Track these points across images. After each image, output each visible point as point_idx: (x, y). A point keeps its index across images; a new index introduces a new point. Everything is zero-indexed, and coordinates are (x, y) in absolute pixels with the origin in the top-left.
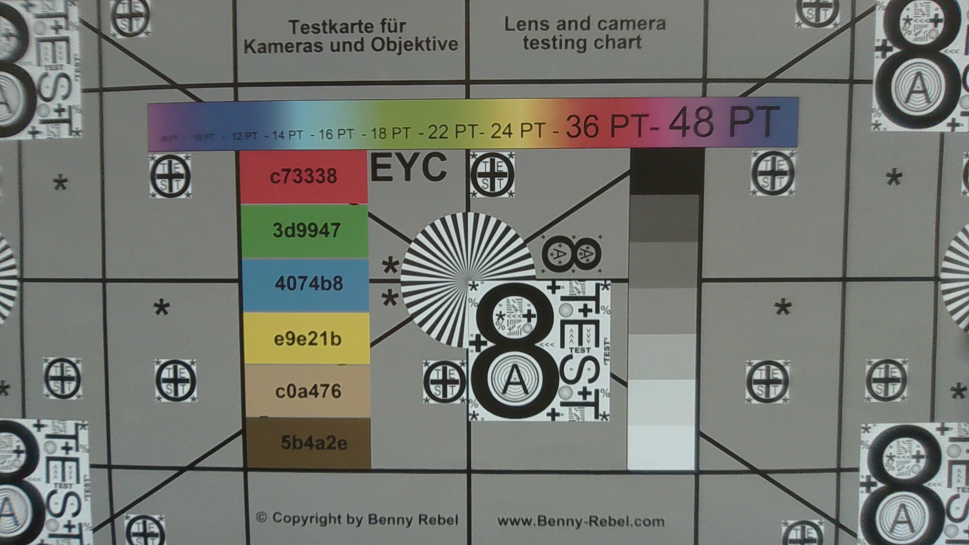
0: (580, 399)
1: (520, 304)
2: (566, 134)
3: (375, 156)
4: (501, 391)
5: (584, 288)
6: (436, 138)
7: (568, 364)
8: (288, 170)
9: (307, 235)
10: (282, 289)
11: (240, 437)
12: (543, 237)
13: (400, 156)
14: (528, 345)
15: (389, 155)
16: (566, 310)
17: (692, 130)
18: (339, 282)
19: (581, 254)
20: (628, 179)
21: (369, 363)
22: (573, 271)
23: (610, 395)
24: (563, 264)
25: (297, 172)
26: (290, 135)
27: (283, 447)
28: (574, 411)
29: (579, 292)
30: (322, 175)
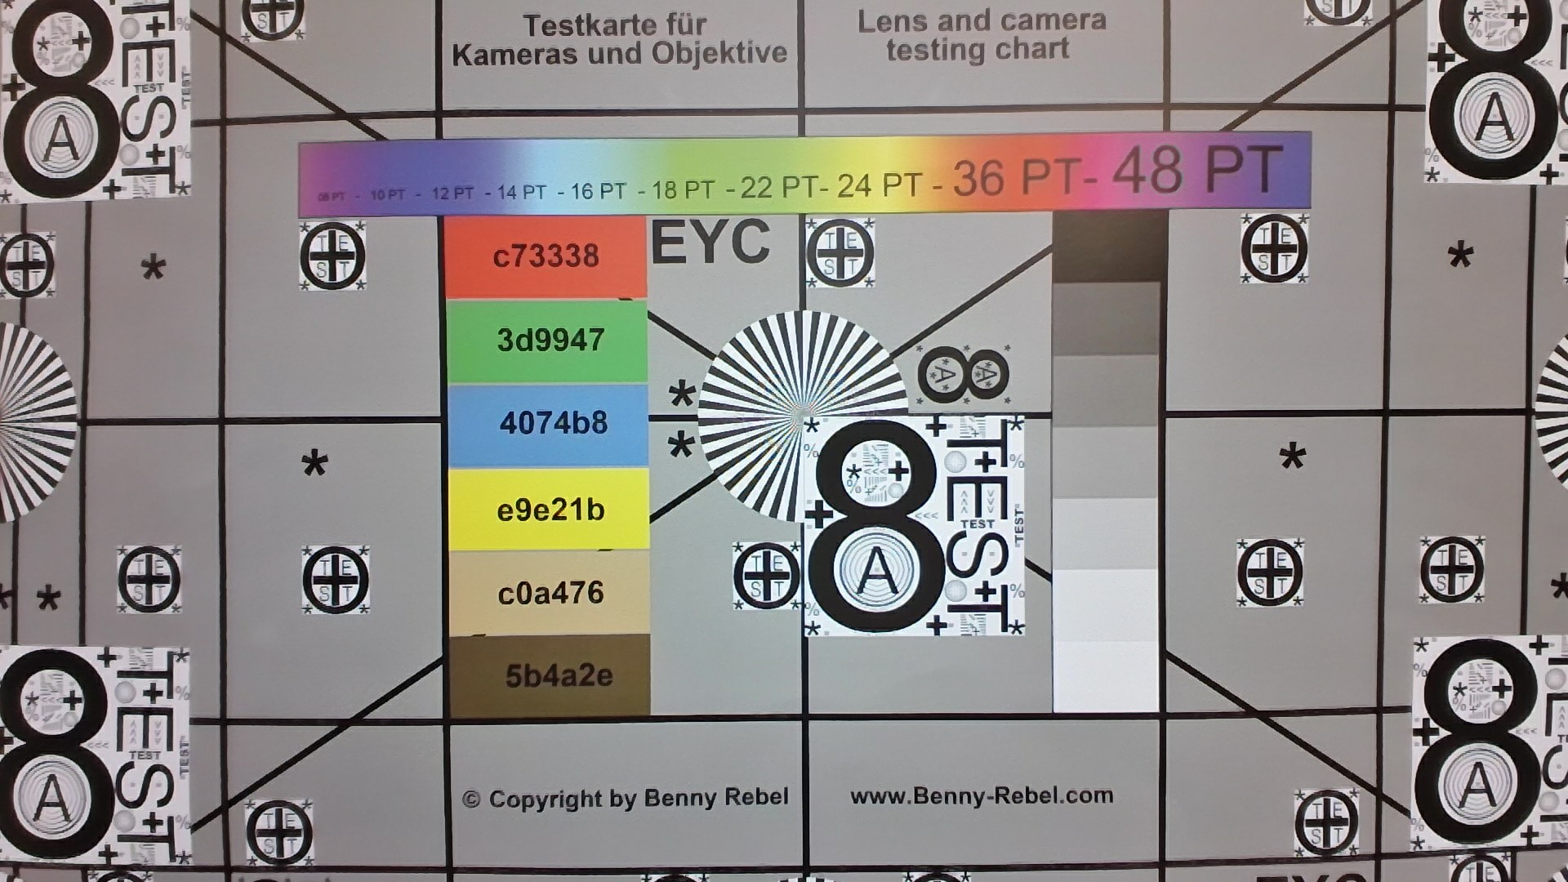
0: (978, 600)
1: (885, 453)
2: (953, 189)
3: (658, 225)
4: (856, 590)
5: (982, 428)
6: (754, 196)
7: (960, 546)
8: (523, 247)
9: (551, 347)
10: (512, 432)
11: (441, 668)
12: (920, 348)
13: (697, 224)
14: (897, 517)
15: (681, 223)
16: (955, 462)
17: (1148, 183)
18: (602, 421)
19: (978, 374)
20: (1049, 258)
21: (648, 546)
22: (967, 401)
23: (1024, 594)
24: (949, 390)
25: (537, 250)
26: (526, 193)
27: (510, 684)
28: (969, 620)
29: (976, 434)
30: (575, 254)
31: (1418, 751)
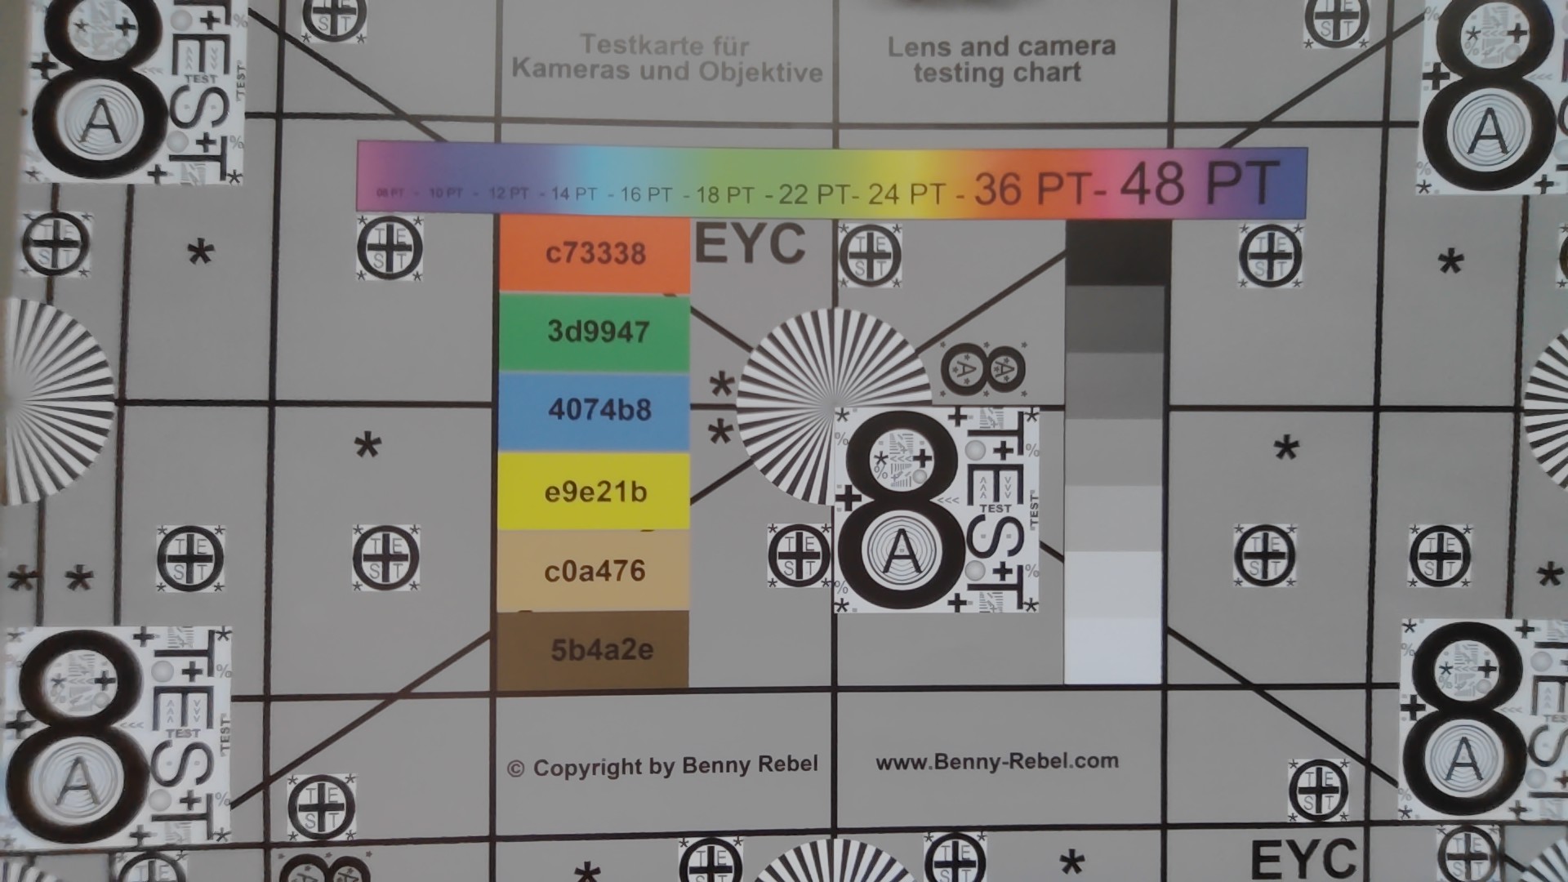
0: (996, 579)
1: (910, 441)
2: (975, 199)
3: (702, 227)
4: (882, 569)
5: (1001, 419)
6: (790, 203)
7: (979, 527)
8: (574, 245)
9: (599, 339)
10: (560, 418)
11: (487, 643)
12: (943, 345)
13: (738, 228)
14: (921, 500)
15: (722, 226)
16: (976, 450)
17: (1153, 194)
18: (647, 409)
19: (997, 369)
20: (1062, 264)
21: (688, 527)
22: (986, 394)
23: (1039, 575)
24: (971, 383)
25: (587, 247)
26: (578, 194)
27: (555, 657)
28: (987, 598)
29: (994, 425)
30: (624, 252)
31: (1406, 725)
